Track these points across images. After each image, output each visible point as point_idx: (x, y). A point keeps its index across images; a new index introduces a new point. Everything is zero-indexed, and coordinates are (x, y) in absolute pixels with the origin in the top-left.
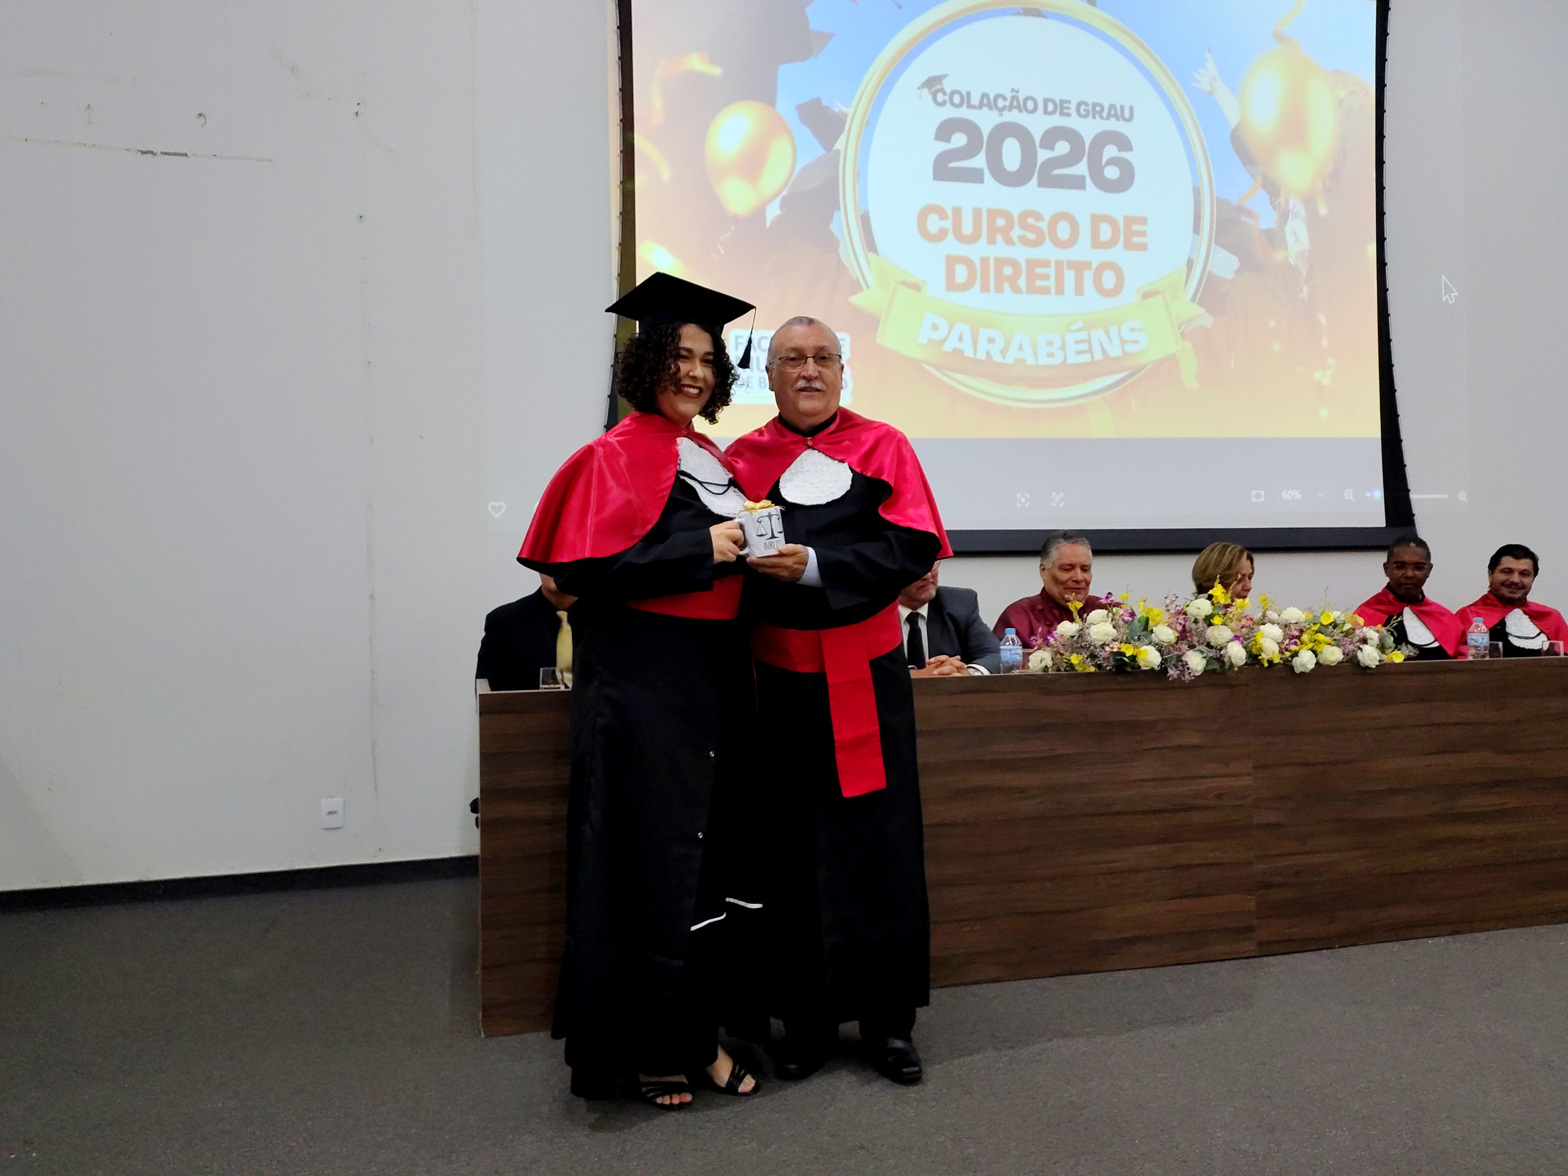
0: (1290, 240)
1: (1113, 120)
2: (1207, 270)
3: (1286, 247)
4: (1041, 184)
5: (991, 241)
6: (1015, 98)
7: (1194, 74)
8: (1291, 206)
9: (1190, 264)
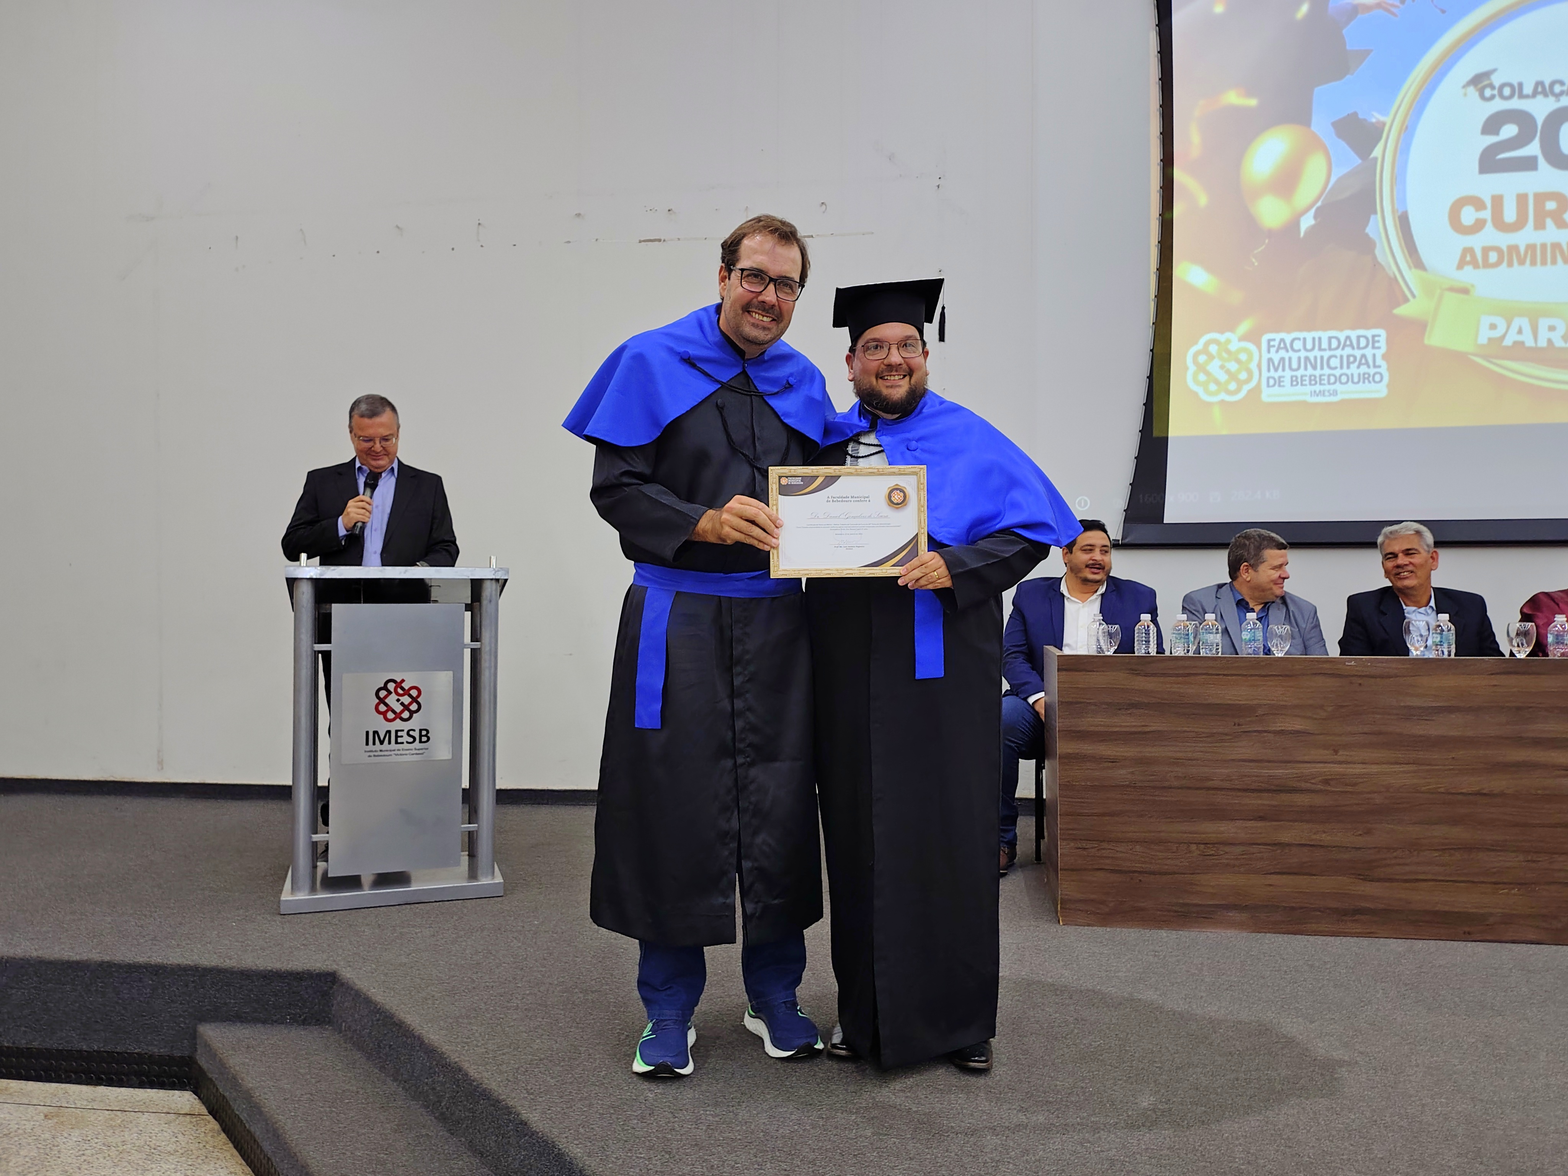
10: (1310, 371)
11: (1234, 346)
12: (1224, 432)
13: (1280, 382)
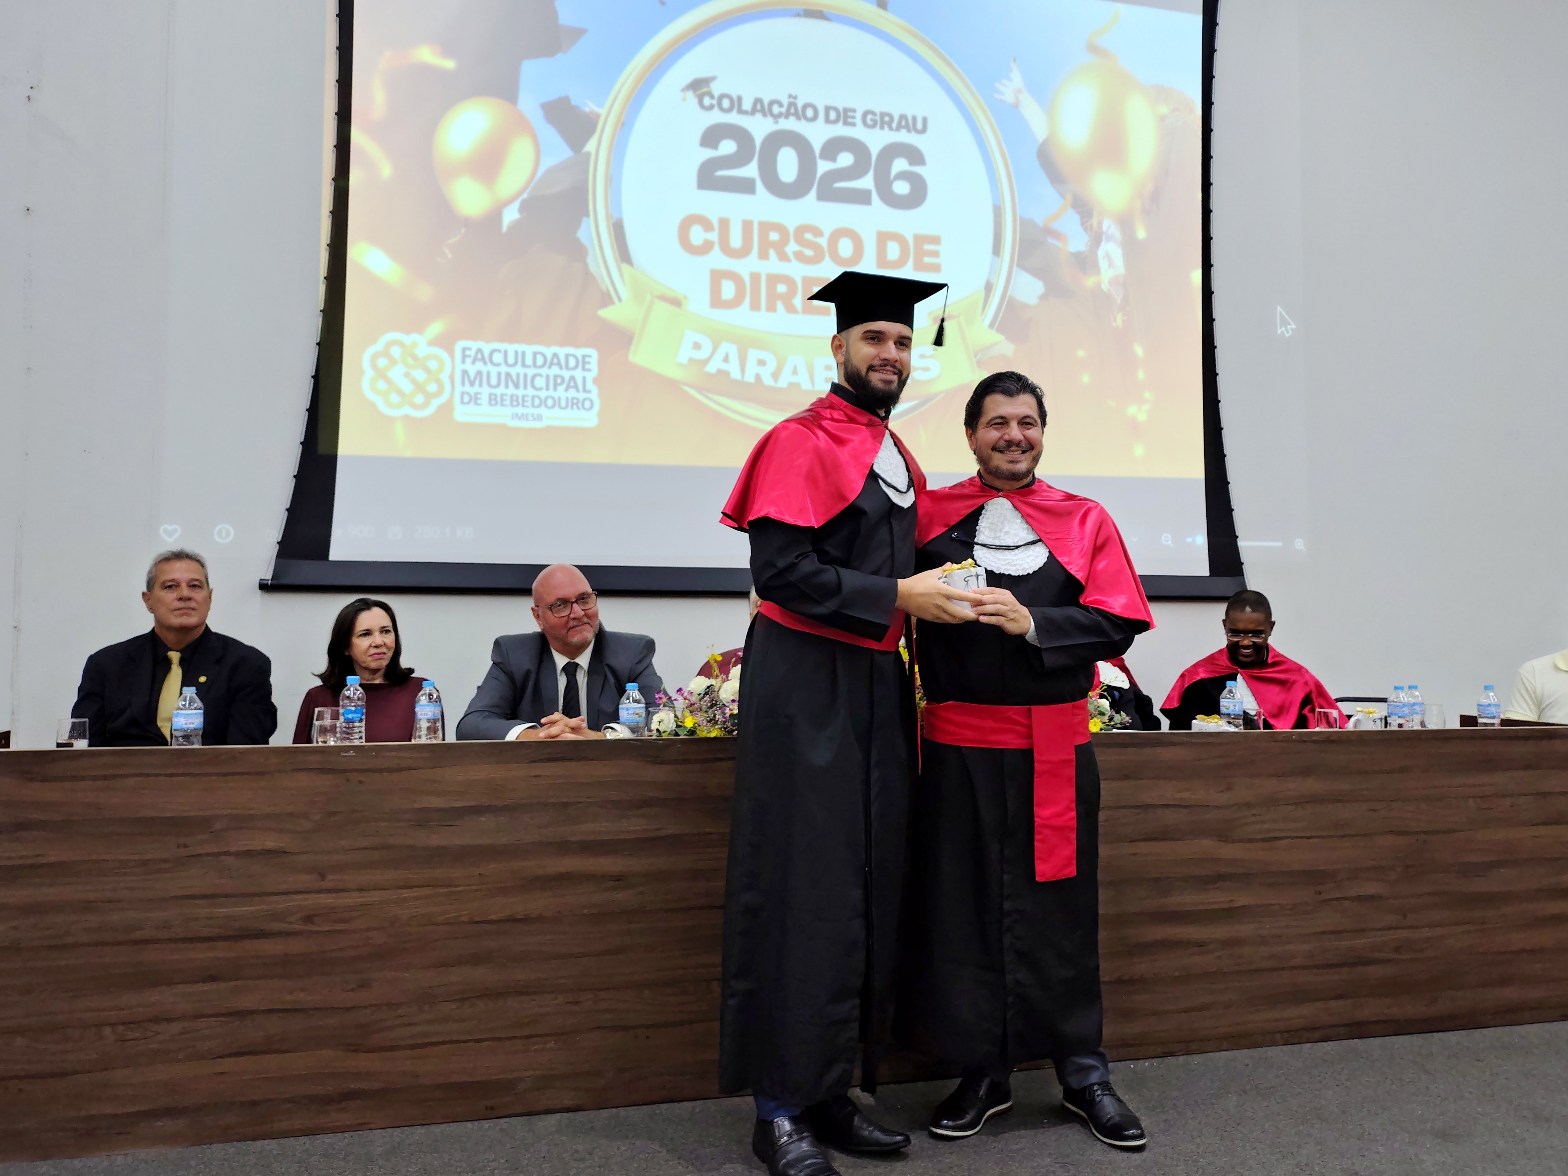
0: (1103, 264)
1: (903, 132)
2: (1009, 293)
3: (1098, 272)
4: (821, 197)
5: (763, 255)
6: (790, 105)
7: (997, 85)
8: (1104, 228)
9: (989, 288)
10: (511, 390)
11: (423, 350)
12: (409, 454)
13: (476, 399)
